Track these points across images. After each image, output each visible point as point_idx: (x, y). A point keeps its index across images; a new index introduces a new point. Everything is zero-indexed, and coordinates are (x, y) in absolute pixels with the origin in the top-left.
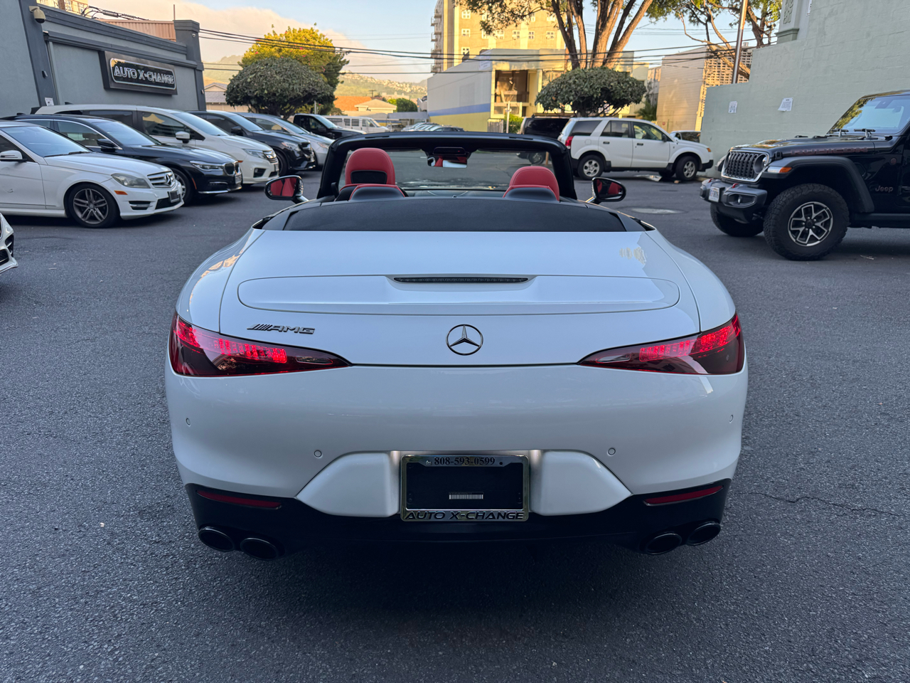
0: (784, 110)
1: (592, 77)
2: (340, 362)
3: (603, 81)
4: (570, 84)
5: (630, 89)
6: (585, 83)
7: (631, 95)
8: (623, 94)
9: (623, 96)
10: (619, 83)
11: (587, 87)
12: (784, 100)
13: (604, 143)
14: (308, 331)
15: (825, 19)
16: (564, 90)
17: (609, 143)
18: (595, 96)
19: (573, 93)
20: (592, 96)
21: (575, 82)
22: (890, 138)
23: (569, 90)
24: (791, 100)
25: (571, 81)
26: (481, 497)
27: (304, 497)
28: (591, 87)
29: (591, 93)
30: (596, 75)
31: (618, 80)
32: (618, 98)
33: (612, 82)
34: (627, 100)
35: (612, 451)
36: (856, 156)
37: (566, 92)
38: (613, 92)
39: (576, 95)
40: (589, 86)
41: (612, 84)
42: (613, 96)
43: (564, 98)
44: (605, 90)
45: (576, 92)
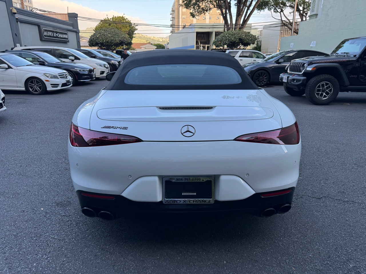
0: (312, 46)
1: (235, 34)
2: (138, 140)
3: (240, 35)
4: (226, 37)
5: (250, 39)
6: (232, 36)
7: (251, 41)
8: (247, 40)
9: (248, 41)
10: (246, 36)
11: (233, 38)
12: (312, 42)
14: (125, 128)
15: (328, 9)
18: (236, 41)
19: (228, 40)
20: (235, 41)
21: (228, 36)
22: (355, 56)
23: (226, 39)
24: (315, 42)
25: (227, 36)
26: (195, 194)
27: (124, 194)
28: (235, 38)
29: (235, 40)
30: (237, 33)
32: (246, 42)
33: (243, 36)
34: (249, 43)
35: (248, 175)
36: (342, 63)
37: (225, 40)
38: (243, 40)
39: (229, 41)
40: (234, 38)
41: (243, 37)
42: (243, 42)
43: (224, 43)
44: (240, 39)
45: (229, 40)
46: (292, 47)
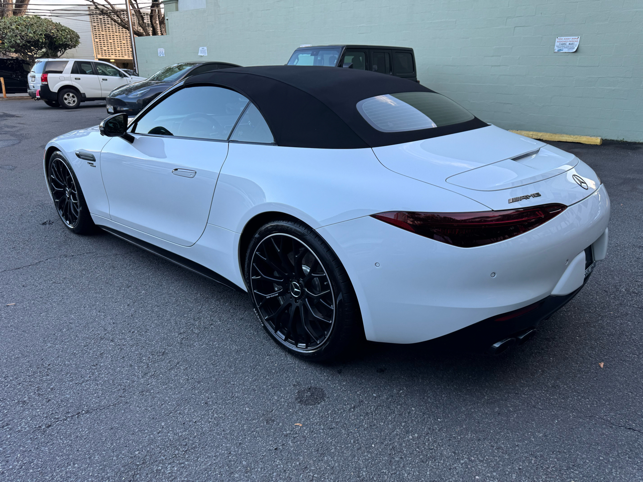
0: (202, 55)
1: (33, 25)
2: (563, 207)
3: (44, 28)
4: (13, 30)
5: (69, 36)
6: (28, 29)
7: (71, 41)
8: (64, 39)
9: (65, 41)
10: (58, 31)
11: (30, 33)
12: (201, 48)
13: (76, 79)
14: (538, 195)
16: (9, 34)
17: (79, 79)
18: (41, 41)
19: (19, 37)
20: (38, 40)
21: (17, 28)
23: (14, 35)
24: (205, 48)
25: (13, 27)
28: (34, 32)
29: (37, 38)
30: (36, 23)
31: (56, 28)
32: (61, 43)
33: (52, 29)
34: (69, 45)
37: (12, 36)
38: (55, 38)
39: (23, 39)
40: (32, 32)
41: (52, 31)
42: (55, 42)
43: (11, 42)
44: (47, 36)
45: (22, 37)
46: (162, 56)
